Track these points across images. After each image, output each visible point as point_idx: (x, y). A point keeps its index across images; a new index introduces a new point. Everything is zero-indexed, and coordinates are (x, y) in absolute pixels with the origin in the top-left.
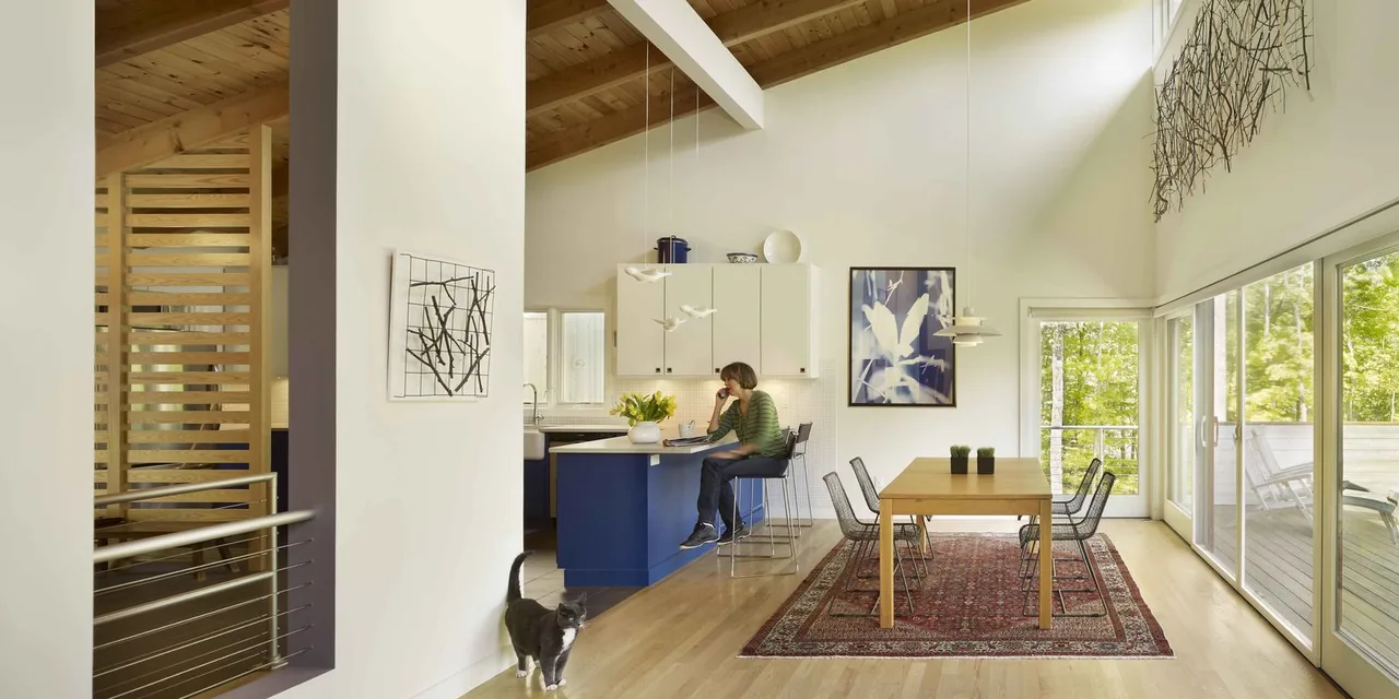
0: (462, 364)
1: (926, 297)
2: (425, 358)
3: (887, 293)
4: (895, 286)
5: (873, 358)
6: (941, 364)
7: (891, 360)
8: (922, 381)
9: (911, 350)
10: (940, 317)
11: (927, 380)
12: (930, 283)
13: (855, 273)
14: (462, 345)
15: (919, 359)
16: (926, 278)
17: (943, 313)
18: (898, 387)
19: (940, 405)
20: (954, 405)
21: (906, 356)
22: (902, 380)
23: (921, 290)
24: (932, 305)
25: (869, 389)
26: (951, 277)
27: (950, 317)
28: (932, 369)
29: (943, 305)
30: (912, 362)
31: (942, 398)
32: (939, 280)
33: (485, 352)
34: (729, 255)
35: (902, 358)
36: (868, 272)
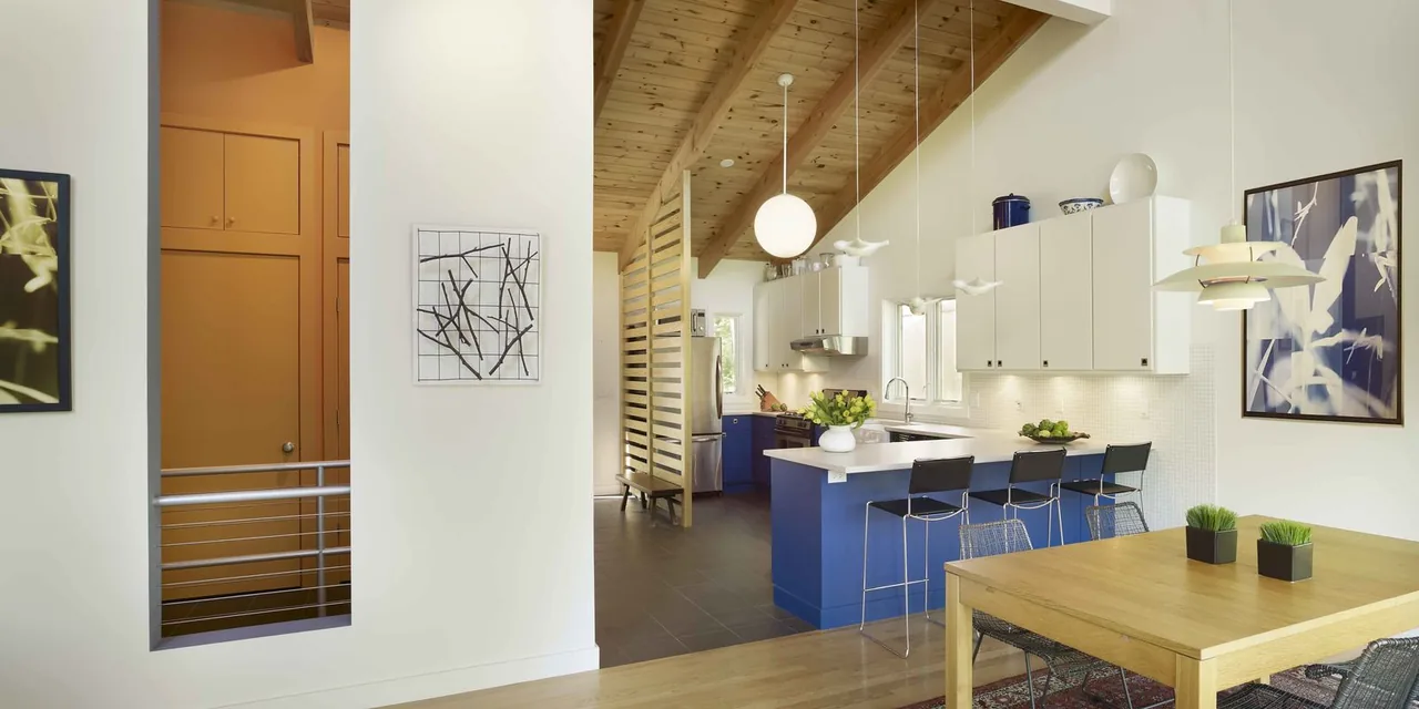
0: (492, 343)
1: (1353, 221)
2: (442, 338)
3: (1294, 225)
4: (1306, 210)
5: (1274, 337)
6: (1379, 344)
7: (1300, 342)
8: (1346, 376)
9: (1329, 321)
10: (1375, 257)
11: (1354, 374)
12: (1358, 196)
13: (1251, 198)
14: (495, 323)
15: (1343, 336)
16: (1351, 188)
17: (1382, 248)
18: (1310, 386)
19: (1375, 419)
20: (1399, 421)
21: (1322, 332)
22: (1316, 374)
23: (1345, 210)
24: (1363, 236)
25: (1270, 391)
26: (1394, 178)
27: (1392, 255)
28: (1364, 353)
29: (1381, 235)
30: (1330, 342)
31: (1380, 408)
32: (1373, 188)
33: (527, 329)
34: (1061, 204)
35: (1317, 336)
36: (1267, 193)
